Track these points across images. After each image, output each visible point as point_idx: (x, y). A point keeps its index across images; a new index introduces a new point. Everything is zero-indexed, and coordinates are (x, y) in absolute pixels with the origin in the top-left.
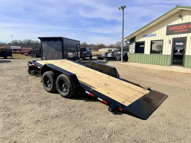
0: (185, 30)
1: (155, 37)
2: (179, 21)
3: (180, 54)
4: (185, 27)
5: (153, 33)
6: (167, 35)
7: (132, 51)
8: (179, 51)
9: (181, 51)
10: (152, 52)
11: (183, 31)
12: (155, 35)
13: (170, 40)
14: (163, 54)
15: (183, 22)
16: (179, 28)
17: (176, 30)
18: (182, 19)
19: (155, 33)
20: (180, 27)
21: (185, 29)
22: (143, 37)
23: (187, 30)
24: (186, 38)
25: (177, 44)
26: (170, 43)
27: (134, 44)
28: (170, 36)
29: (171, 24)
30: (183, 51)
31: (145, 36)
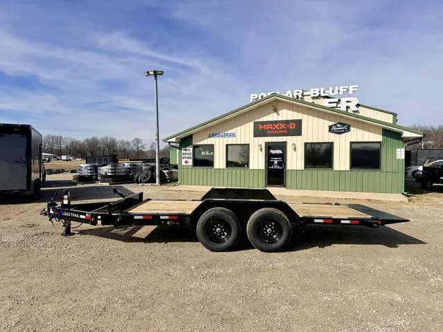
0: (283, 131)
1: (234, 138)
2: (273, 117)
3: (278, 167)
4: (283, 126)
5: (229, 132)
6: (255, 136)
7: (186, 162)
8: (276, 162)
9: (280, 164)
10: (229, 164)
11: (280, 132)
12: (234, 135)
13: (260, 145)
14: (252, 166)
15: (280, 118)
16: (274, 127)
17: (270, 130)
18: (278, 114)
19: (233, 131)
20: (276, 127)
21: (283, 129)
22: (210, 137)
23: (286, 131)
24: (286, 142)
25: (273, 152)
26: (261, 149)
27: (191, 149)
28: (261, 138)
29: (261, 120)
30: (283, 163)
31: (213, 135)
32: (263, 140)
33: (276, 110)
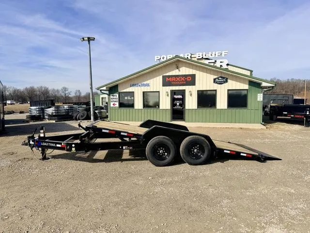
0: (183, 83)
1: (148, 87)
2: (175, 72)
4: (183, 79)
5: (145, 83)
7: (114, 104)
8: (178, 104)
9: (180, 105)
10: (146, 105)
11: (181, 83)
12: (148, 85)
13: (167, 92)
14: (161, 107)
15: (180, 73)
16: (176, 79)
17: (174, 81)
18: (179, 71)
19: (148, 82)
20: (178, 79)
21: (183, 81)
22: (131, 86)
23: (185, 82)
24: (185, 90)
26: (168, 95)
27: (117, 95)
28: (168, 87)
29: (167, 74)
30: (183, 104)
31: (133, 85)
32: (169, 89)
33: (178, 68)
